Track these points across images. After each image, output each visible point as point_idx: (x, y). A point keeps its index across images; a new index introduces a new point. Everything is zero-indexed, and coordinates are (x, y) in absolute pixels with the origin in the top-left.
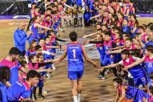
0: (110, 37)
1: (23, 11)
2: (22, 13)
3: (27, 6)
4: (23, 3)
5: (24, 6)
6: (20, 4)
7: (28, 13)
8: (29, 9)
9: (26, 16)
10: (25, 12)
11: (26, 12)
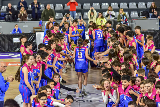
0: (128, 82)
1: (7, 47)
2: (5, 50)
3: (12, 41)
4: (6, 37)
5: (7, 40)
6: (3, 38)
7: (13, 50)
8: (14, 44)
9: (10, 55)
10: (8, 50)
11: (10, 50)
